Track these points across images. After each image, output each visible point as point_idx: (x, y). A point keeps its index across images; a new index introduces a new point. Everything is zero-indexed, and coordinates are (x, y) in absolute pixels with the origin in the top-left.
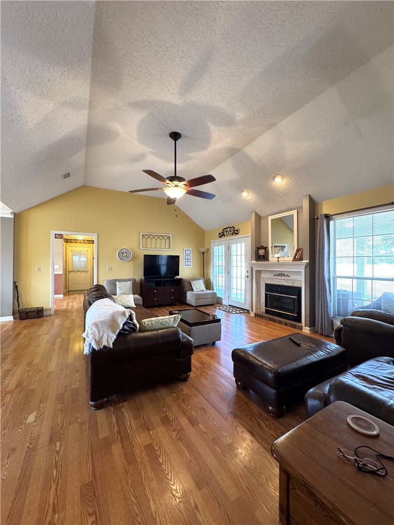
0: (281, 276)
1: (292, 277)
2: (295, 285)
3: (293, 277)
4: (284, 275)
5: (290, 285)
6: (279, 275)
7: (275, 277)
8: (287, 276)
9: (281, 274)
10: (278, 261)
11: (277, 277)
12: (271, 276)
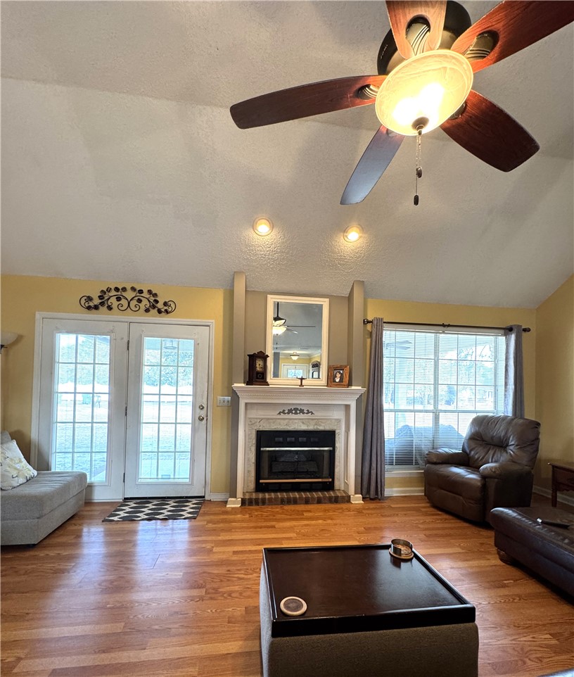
0: (296, 413)
1: (318, 414)
2: (321, 428)
3: (320, 414)
4: (302, 411)
5: (311, 428)
6: (290, 411)
7: (282, 416)
8: (308, 412)
9: (296, 410)
10: (301, 385)
11: (287, 416)
12: (273, 414)
